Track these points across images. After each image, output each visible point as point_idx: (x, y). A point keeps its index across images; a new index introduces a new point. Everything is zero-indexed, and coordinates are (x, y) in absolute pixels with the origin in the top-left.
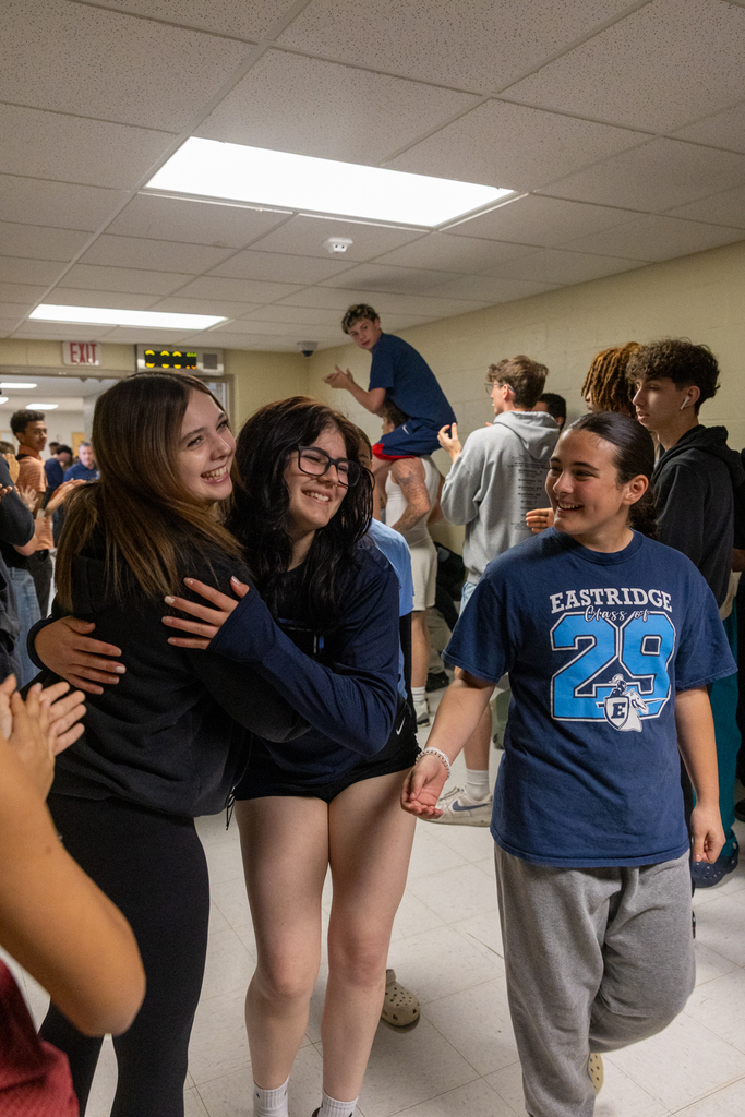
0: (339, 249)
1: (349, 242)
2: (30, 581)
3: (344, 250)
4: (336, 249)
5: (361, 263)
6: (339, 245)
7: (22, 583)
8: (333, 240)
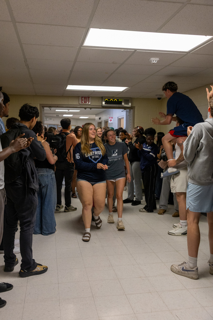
0: (154, 62)
1: (158, 59)
2: (53, 173)
3: (156, 62)
4: (153, 62)
5: (166, 66)
6: (154, 60)
7: (51, 173)
8: (152, 59)
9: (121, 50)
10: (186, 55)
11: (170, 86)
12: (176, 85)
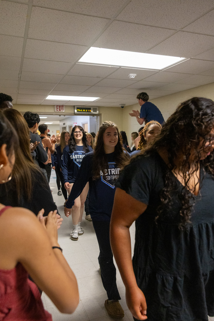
0: (133, 77)
1: (136, 75)
4: (132, 77)
5: (139, 81)
6: (133, 76)
8: (131, 75)
9: (109, 66)
10: (158, 72)
11: (143, 96)
12: (148, 96)
